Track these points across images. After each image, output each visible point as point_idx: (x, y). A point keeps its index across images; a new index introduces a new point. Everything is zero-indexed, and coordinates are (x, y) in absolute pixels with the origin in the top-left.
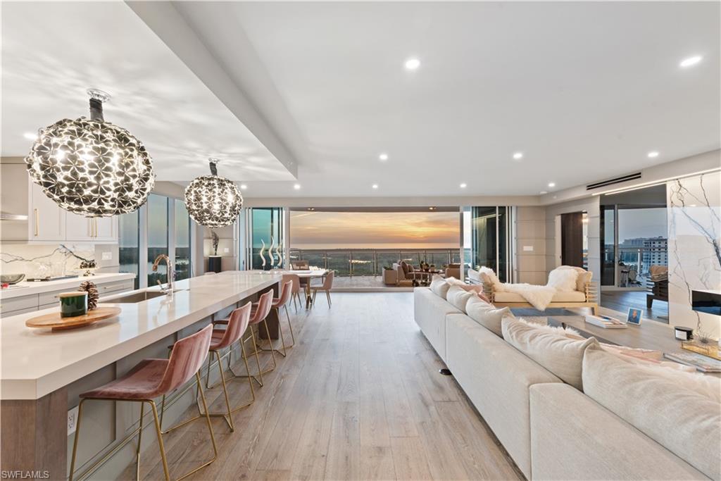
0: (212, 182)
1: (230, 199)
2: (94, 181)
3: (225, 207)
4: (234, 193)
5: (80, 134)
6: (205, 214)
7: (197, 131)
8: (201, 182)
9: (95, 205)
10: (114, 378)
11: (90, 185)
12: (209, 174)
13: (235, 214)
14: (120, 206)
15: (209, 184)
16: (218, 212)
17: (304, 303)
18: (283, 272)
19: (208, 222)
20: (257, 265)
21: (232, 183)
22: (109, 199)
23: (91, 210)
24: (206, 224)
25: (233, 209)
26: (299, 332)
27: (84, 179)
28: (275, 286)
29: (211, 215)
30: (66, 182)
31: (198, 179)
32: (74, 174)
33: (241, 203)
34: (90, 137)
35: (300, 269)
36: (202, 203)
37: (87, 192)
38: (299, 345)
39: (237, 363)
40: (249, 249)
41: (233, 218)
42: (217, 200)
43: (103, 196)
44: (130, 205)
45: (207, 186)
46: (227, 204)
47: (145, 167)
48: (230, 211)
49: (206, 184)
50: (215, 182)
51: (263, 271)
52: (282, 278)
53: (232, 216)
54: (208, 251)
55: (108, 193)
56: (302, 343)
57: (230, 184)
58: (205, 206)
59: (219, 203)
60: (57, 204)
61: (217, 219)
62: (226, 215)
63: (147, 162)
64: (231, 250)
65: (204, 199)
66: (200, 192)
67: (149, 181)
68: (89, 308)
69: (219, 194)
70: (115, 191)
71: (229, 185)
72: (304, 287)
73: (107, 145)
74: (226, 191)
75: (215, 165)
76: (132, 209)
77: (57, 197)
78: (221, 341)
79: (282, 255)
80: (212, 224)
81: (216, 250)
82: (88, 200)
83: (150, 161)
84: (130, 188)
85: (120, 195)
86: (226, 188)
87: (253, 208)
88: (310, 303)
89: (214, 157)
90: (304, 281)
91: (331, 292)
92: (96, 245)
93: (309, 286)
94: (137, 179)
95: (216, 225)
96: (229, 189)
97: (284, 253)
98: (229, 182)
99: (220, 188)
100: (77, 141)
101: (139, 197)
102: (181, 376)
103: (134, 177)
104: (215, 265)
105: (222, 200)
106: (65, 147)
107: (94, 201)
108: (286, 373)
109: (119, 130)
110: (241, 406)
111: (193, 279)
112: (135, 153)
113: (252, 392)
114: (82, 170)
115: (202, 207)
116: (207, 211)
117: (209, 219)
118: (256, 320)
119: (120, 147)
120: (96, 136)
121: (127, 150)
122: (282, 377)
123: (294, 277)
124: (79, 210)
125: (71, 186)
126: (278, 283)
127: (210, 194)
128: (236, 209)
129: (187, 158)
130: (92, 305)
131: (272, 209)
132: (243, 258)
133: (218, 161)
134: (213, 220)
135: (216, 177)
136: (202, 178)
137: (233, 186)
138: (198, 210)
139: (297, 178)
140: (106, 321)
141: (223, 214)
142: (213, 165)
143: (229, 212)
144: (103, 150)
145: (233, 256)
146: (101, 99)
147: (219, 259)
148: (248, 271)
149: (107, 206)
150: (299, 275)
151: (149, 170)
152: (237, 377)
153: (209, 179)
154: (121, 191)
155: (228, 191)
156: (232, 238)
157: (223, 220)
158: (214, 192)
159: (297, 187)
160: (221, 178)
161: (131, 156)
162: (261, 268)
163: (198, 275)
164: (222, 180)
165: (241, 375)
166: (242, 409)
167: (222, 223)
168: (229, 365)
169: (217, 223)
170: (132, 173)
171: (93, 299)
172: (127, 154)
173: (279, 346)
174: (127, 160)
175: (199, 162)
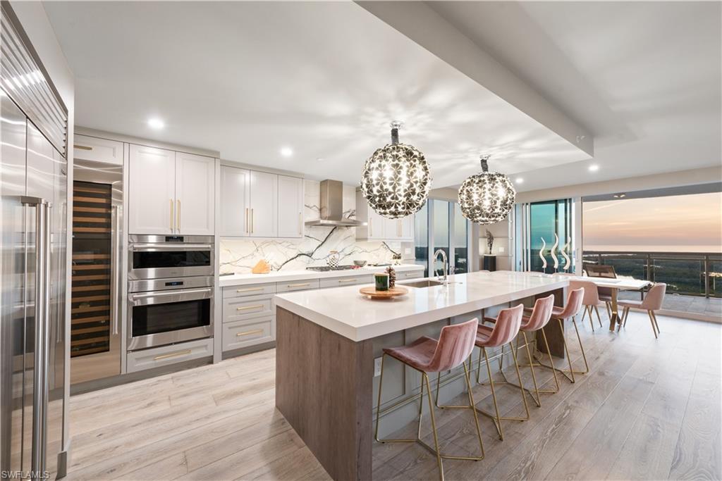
0: (482, 179)
1: (501, 193)
2: (392, 191)
3: (495, 202)
4: (506, 186)
5: (385, 157)
6: (476, 211)
7: (468, 131)
8: (472, 180)
9: (393, 209)
10: (404, 344)
11: (390, 193)
12: (480, 171)
13: (506, 208)
14: (408, 208)
15: (480, 181)
16: (488, 208)
17: (607, 322)
18: (571, 277)
19: (479, 218)
20: (536, 266)
21: (503, 176)
22: (401, 203)
23: (392, 213)
24: (477, 222)
25: (504, 203)
26: (598, 358)
27: (387, 190)
28: (558, 293)
29: (482, 211)
30: (378, 194)
31: (470, 178)
32: (382, 187)
33: (514, 196)
34: (390, 157)
35: (600, 276)
36: (473, 201)
37: (388, 199)
38: (596, 375)
39: (509, 368)
40: (527, 250)
41: (504, 213)
42: (488, 195)
43: (397, 201)
44: (414, 207)
45: (477, 183)
46: (498, 199)
47: (424, 173)
48: (501, 205)
49: (477, 181)
50: (486, 178)
51: (544, 274)
52: (568, 285)
53: (503, 211)
54: (483, 250)
55: (400, 198)
56: (601, 374)
57: (501, 178)
58: (476, 204)
59: (490, 198)
60: (374, 210)
61: (487, 215)
62: (497, 211)
63: (426, 169)
64: (507, 249)
65: (475, 197)
66: (471, 190)
67: (427, 185)
68: (390, 286)
69: (489, 190)
70: (404, 197)
71: (498, 179)
72: (607, 300)
73: (399, 161)
74: (496, 185)
75: (485, 161)
76: (416, 210)
77: (374, 206)
78: (488, 340)
79: (571, 258)
80: (483, 221)
81: (491, 249)
82: (389, 205)
83: (428, 168)
84: (414, 193)
85: (408, 199)
86: (497, 182)
87: (532, 204)
88: (617, 324)
89: (484, 153)
90: (604, 293)
91: (659, 315)
92: (402, 243)
93: (614, 301)
94: (419, 184)
95: (487, 221)
96: (500, 183)
97: (573, 256)
98: (500, 175)
99: (490, 183)
100: (384, 162)
101: (420, 199)
102: (448, 360)
103: (416, 182)
104: (490, 264)
105: (492, 195)
106: (377, 169)
107: (392, 206)
108: (575, 404)
109: (407, 147)
110: (513, 417)
111: (470, 274)
112: (418, 162)
113: (526, 408)
114: (385, 183)
115: (473, 205)
116: (478, 208)
117: (480, 215)
118: (530, 326)
119: (408, 160)
120: (393, 155)
121: (412, 161)
122: (568, 408)
123: (588, 285)
124: (385, 213)
125: (380, 196)
126: (562, 288)
127: (481, 190)
128: (508, 203)
129: (463, 161)
130: (392, 286)
131: (556, 202)
132: (520, 258)
133: (489, 156)
134: (483, 217)
135: (486, 173)
136: (474, 177)
137: (504, 179)
138: (469, 208)
139: (592, 156)
140: (399, 298)
141: (494, 210)
142: (484, 162)
143: (499, 207)
144: (397, 165)
145: (508, 256)
146: (397, 127)
147: (494, 258)
148: (525, 273)
149: (400, 209)
150: (596, 283)
151: (426, 175)
152: (509, 384)
153: (480, 176)
154: (408, 195)
155: (499, 185)
156: (508, 237)
157: (493, 216)
158: (485, 188)
159: (594, 168)
160: (492, 173)
161: (414, 166)
162: (541, 270)
163: (474, 271)
164: (492, 175)
165: (513, 383)
166: (513, 421)
167: (493, 219)
168: (501, 368)
169: (487, 219)
170: (415, 180)
171: (392, 280)
172: (411, 164)
173: (564, 366)
174: (412, 170)
175: (471, 163)
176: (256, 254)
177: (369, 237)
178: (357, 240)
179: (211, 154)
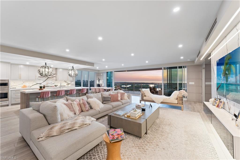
75: (73, 67)
92: (71, 81)
176: (23, 83)
177: (58, 80)
178: (56, 80)
179: (9, 63)
